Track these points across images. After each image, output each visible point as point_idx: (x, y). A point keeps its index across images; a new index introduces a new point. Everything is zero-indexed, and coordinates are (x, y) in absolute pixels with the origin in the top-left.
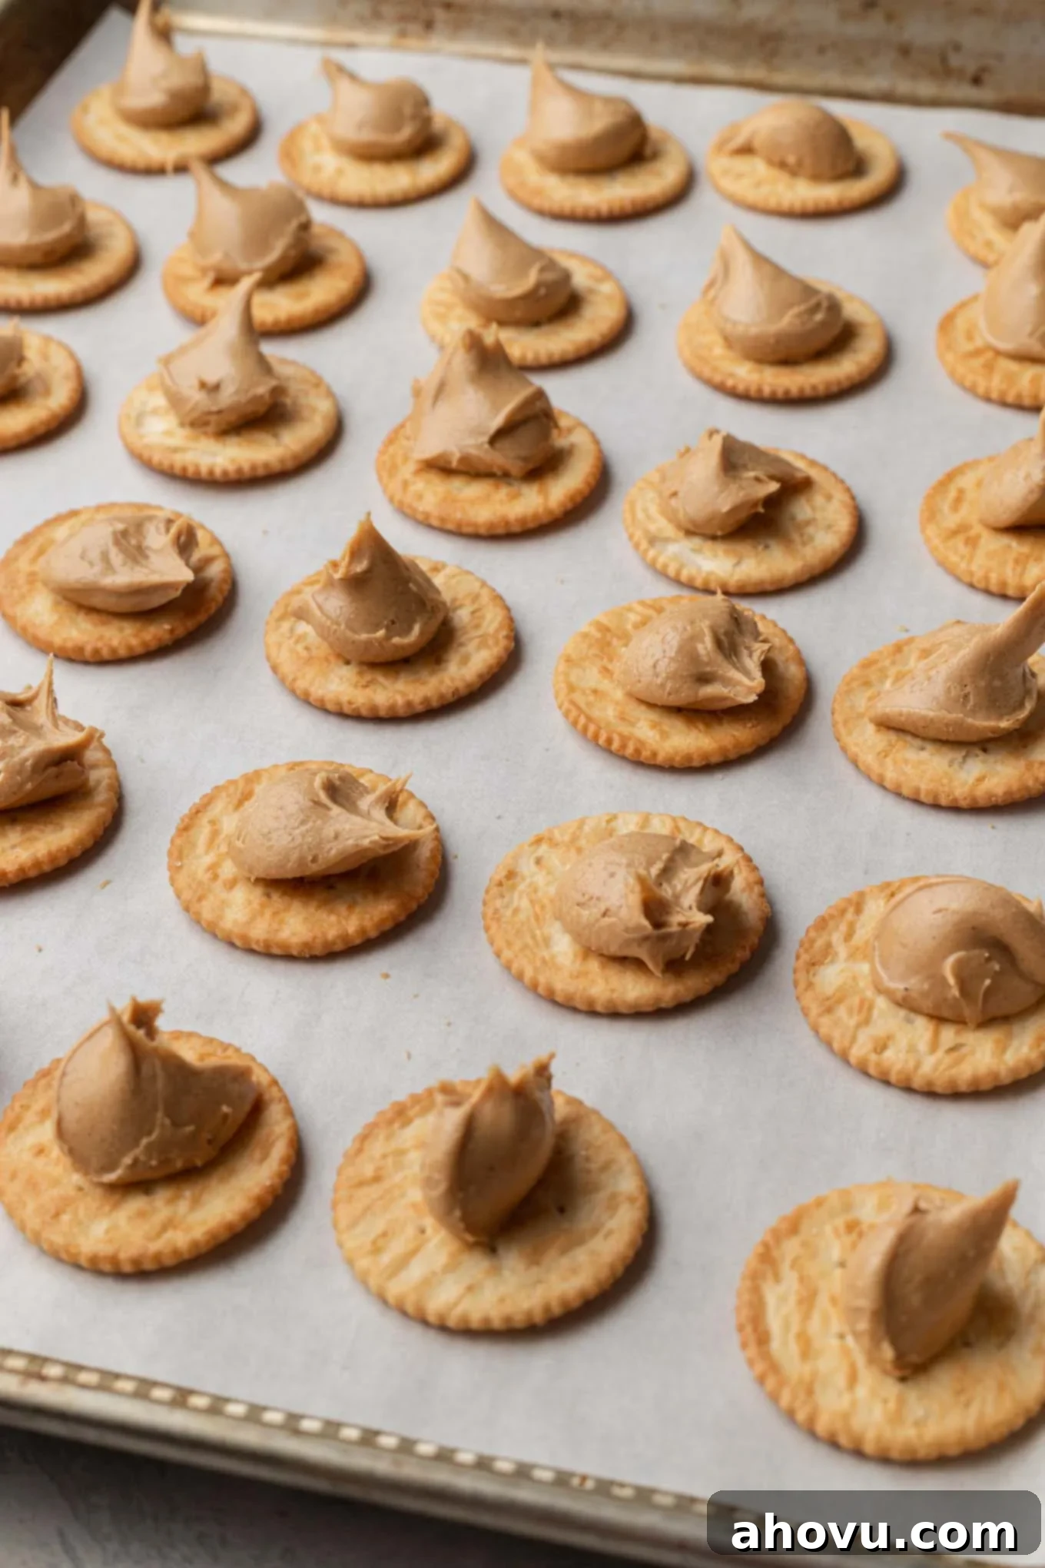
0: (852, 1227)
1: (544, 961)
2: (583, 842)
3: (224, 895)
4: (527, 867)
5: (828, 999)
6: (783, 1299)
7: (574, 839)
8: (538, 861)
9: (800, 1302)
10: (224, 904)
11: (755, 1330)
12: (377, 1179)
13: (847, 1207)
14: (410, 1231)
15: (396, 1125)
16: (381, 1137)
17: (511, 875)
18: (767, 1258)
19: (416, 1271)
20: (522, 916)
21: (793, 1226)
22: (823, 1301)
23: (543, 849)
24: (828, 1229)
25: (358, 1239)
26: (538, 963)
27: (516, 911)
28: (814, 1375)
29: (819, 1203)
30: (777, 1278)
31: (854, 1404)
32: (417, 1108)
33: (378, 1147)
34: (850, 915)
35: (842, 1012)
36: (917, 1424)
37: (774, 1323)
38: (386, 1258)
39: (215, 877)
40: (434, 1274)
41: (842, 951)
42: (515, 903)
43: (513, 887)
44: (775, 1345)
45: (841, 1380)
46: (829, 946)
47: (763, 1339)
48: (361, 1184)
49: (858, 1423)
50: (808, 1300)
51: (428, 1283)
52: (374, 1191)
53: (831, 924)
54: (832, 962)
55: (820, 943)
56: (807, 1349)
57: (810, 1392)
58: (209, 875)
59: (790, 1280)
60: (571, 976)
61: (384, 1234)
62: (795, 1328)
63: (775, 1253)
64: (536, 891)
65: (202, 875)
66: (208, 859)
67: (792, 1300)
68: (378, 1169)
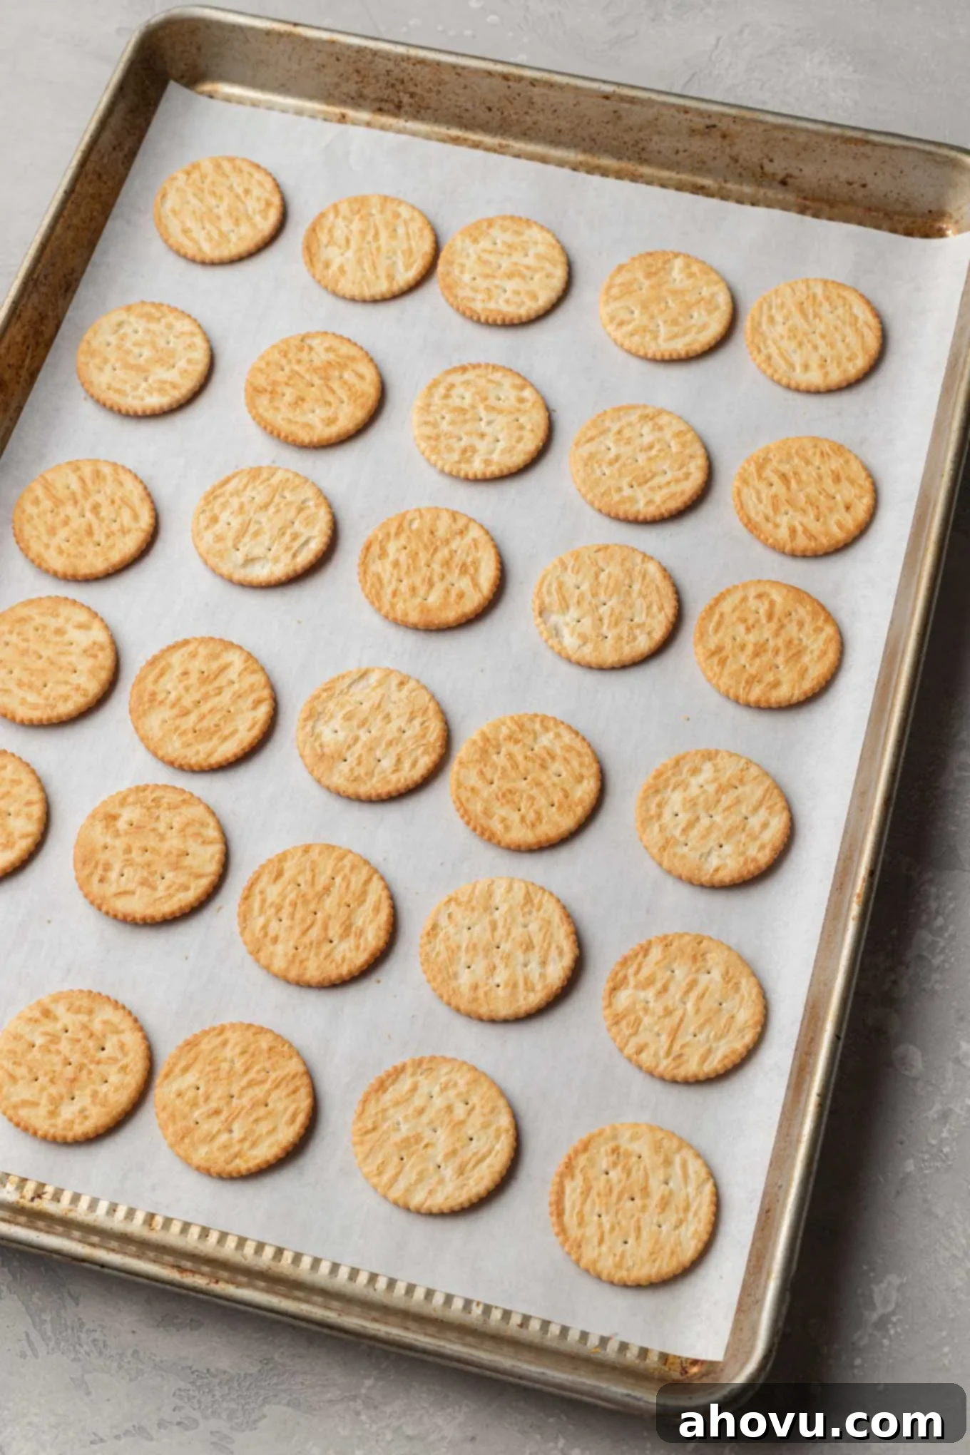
0: (615, 1150)
1: (454, 991)
2: (474, 903)
3: (271, 948)
4: (444, 921)
5: (618, 1015)
6: (574, 1190)
7: (469, 901)
8: (450, 916)
9: (582, 1193)
10: (272, 955)
11: (557, 1208)
12: (374, 1129)
13: (615, 1137)
14: (396, 1160)
15: (380, 1093)
16: (373, 1102)
17: (435, 927)
18: (569, 1166)
19: (402, 1184)
20: (440, 959)
21: (585, 1147)
22: (594, 1193)
23: (453, 907)
24: (603, 1150)
25: (371, 1167)
26: (451, 993)
27: (438, 954)
28: (583, 1236)
29: (601, 1133)
30: (573, 1177)
31: (600, 1255)
32: (390, 1081)
33: (372, 1109)
34: (640, 957)
35: (623, 1024)
36: (628, 1270)
37: (567, 1205)
38: (386, 1178)
39: (266, 935)
40: (411, 1185)
41: (632, 981)
42: (437, 949)
43: (436, 935)
44: (566, 1218)
45: (595, 1241)
46: (625, 977)
47: (560, 1214)
48: (367, 1132)
49: (600, 1266)
50: (587, 1192)
51: (408, 1190)
52: (375, 1135)
53: (629, 963)
54: (626, 988)
55: (620, 975)
56: (581, 1223)
57: (579, 1246)
58: (262, 933)
59: (579, 1178)
60: (469, 1002)
61: (383, 1163)
62: (577, 1210)
63: (574, 1163)
64: (448, 939)
65: (259, 934)
66: (261, 921)
67: (579, 1190)
68: (374, 1122)
